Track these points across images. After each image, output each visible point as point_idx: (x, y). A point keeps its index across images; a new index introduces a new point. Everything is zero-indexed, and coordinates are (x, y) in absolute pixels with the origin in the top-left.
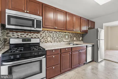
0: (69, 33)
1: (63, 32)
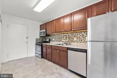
0: (67, 33)
1: (62, 34)
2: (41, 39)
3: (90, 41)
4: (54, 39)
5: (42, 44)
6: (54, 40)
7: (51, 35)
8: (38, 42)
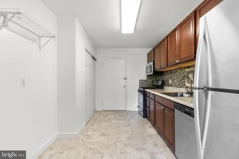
1: (185, 68)
2: (150, 81)
3: (199, 89)
4: (170, 80)
5: (146, 90)
6: (170, 83)
7: (166, 71)
8: (144, 86)
